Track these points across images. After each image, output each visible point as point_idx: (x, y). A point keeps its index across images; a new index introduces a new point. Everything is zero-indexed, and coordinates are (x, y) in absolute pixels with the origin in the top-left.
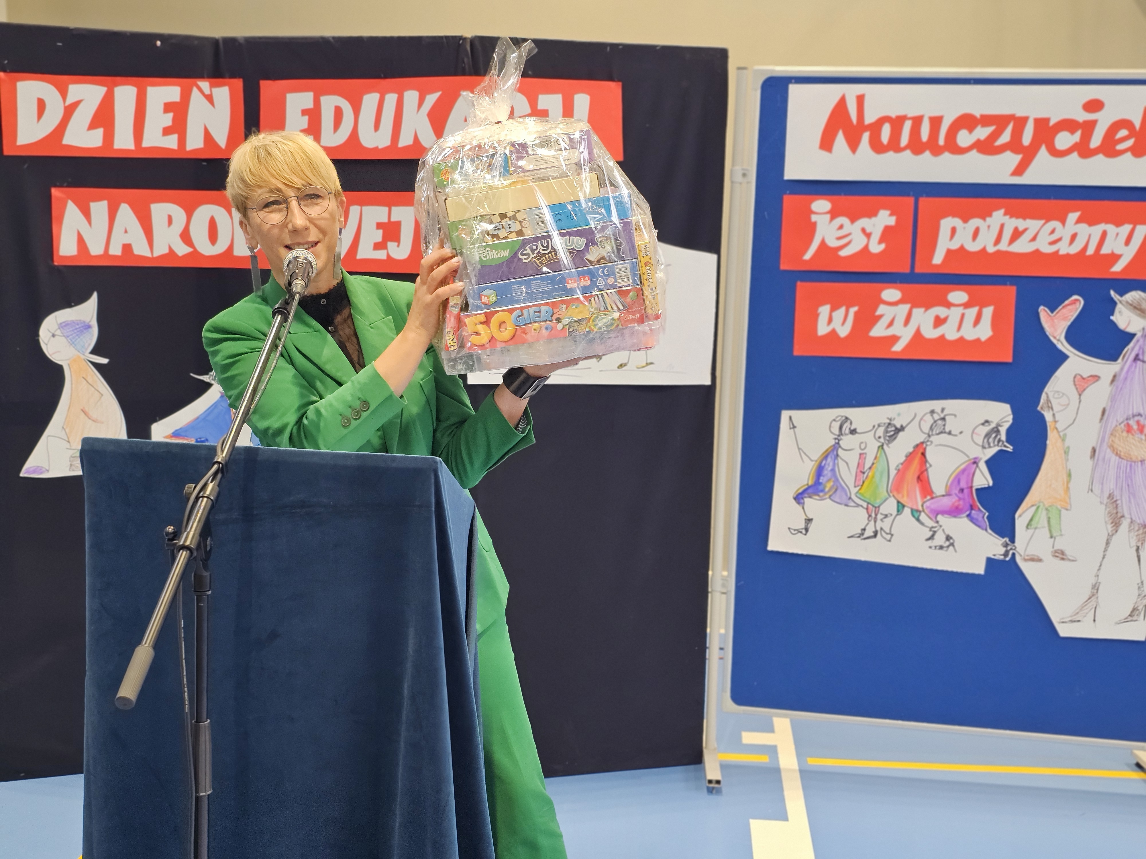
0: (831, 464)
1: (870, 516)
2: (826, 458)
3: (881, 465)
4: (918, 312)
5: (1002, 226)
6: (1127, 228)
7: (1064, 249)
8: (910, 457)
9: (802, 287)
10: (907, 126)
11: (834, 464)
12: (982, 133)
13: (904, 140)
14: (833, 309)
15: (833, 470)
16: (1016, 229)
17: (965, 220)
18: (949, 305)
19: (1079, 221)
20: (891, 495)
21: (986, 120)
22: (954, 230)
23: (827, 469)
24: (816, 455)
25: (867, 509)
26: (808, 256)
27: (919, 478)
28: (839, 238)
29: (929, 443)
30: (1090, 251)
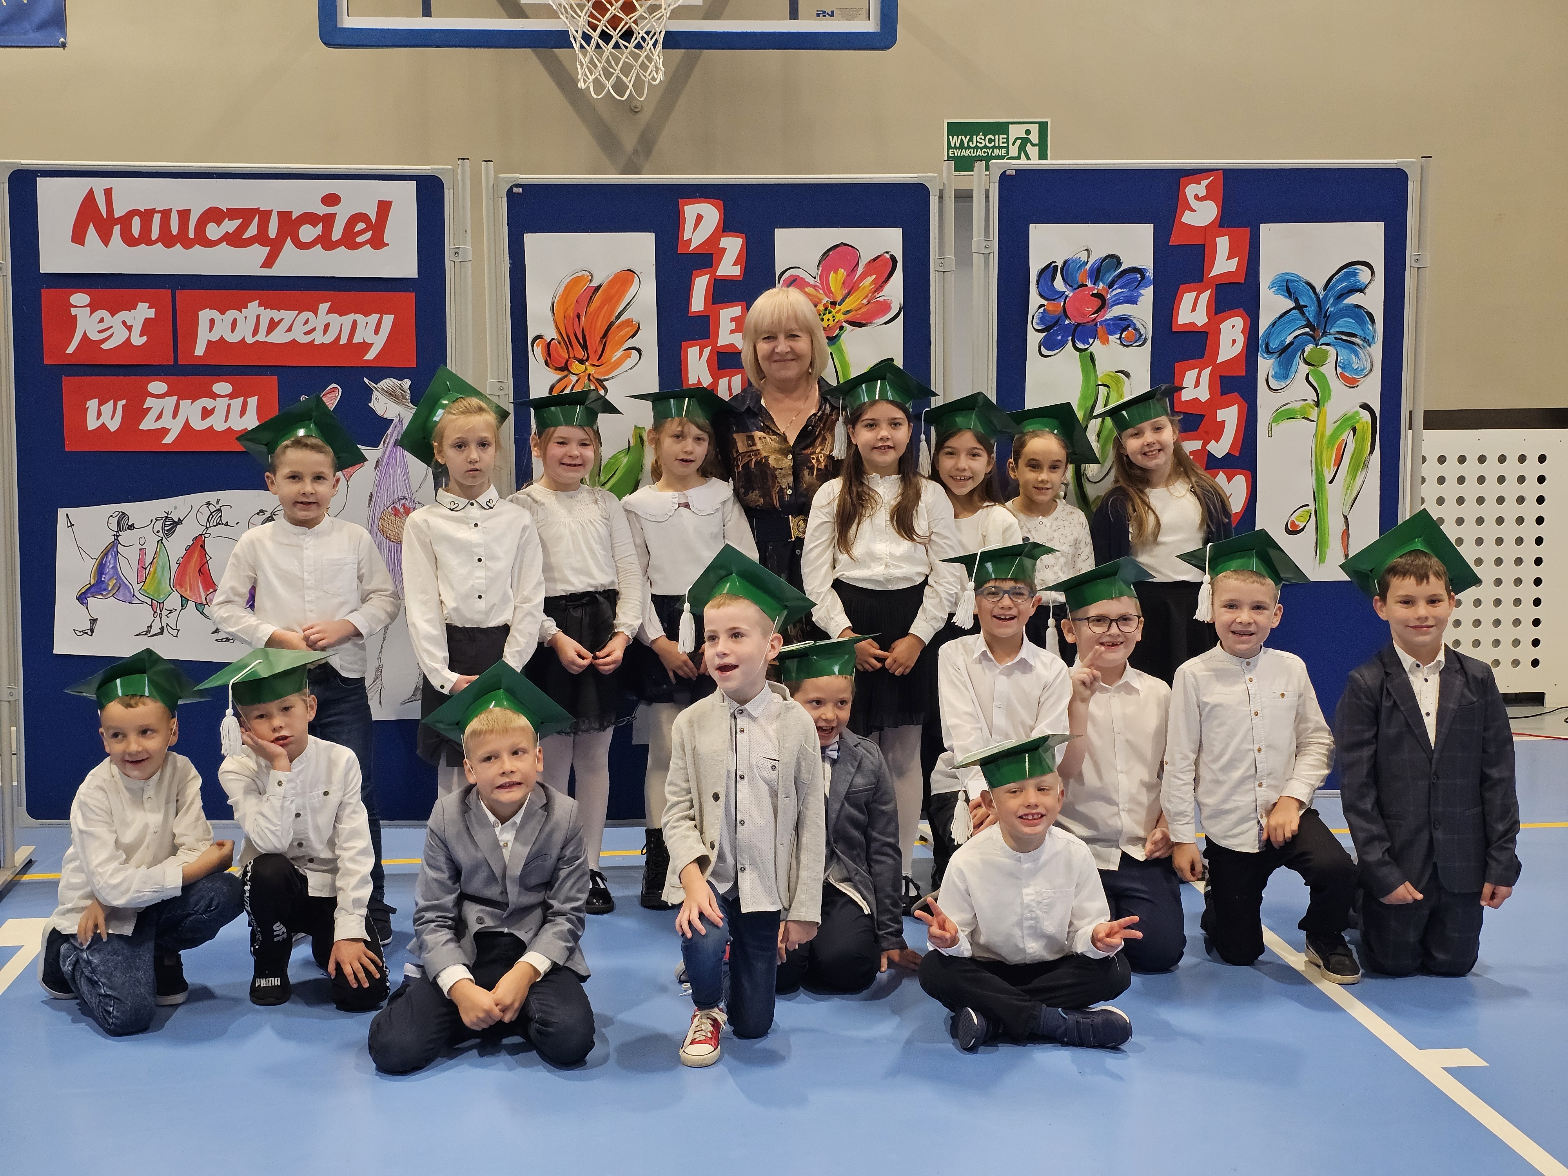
0: (112, 561)
1: (155, 612)
2: (106, 554)
3: (161, 560)
4: (185, 404)
5: (258, 316)
6: (375, 317)
7: (319, 339)
8: (189, 550)
9: (68, 383)
10: (157, 218)
11: (115, 563)
12: (230, 226)
13: (155, 234)
14: (101, 404)
15: (114, 567)
16: (272, 319)
17: (223, 313)
18: (214, 396)
19: (329, 312)
20: (174, 590)
21: (232, 214)
22: (212, 322)
23: (108, 567)
24: (97, 553)
25: (152, 605)
26: (70, 350)
27: (200, 570)
28: (99, 332)
29: (206, 535)
30: (343, 341)
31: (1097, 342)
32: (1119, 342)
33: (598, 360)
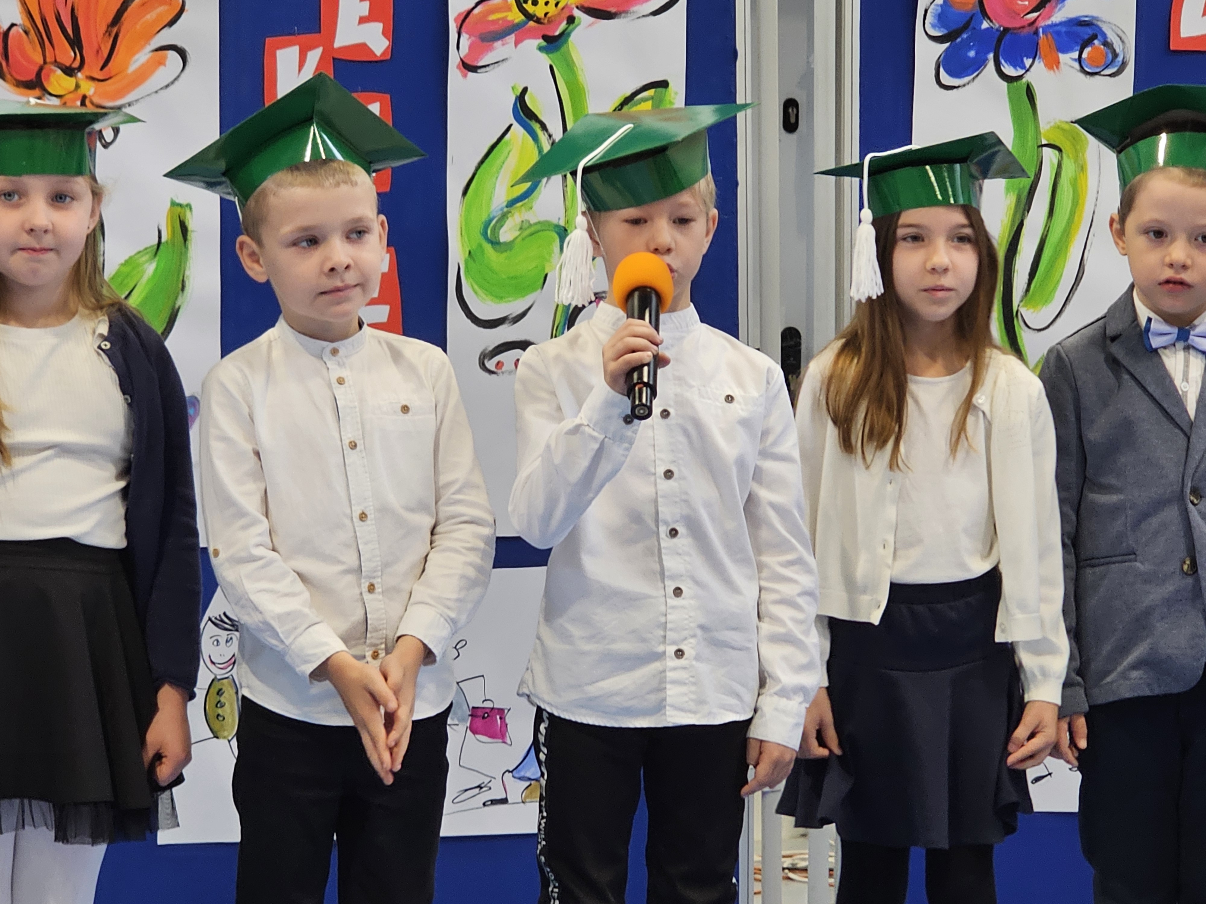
31: (1039, 66)
32: (1076, 65)
33: (102, 69)
